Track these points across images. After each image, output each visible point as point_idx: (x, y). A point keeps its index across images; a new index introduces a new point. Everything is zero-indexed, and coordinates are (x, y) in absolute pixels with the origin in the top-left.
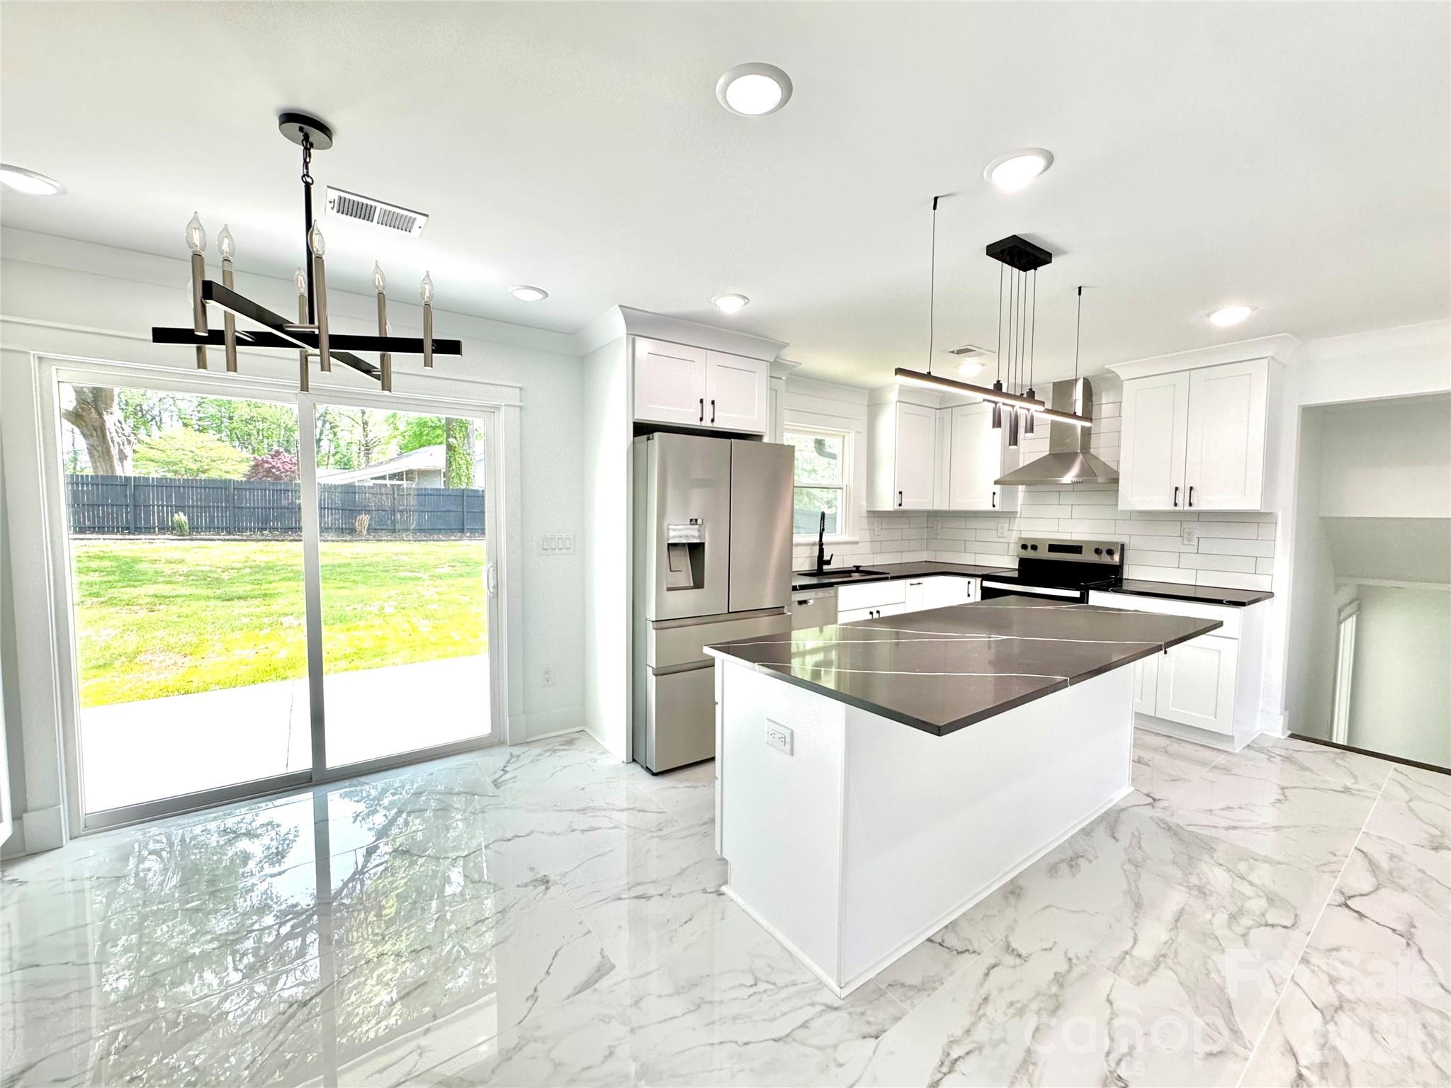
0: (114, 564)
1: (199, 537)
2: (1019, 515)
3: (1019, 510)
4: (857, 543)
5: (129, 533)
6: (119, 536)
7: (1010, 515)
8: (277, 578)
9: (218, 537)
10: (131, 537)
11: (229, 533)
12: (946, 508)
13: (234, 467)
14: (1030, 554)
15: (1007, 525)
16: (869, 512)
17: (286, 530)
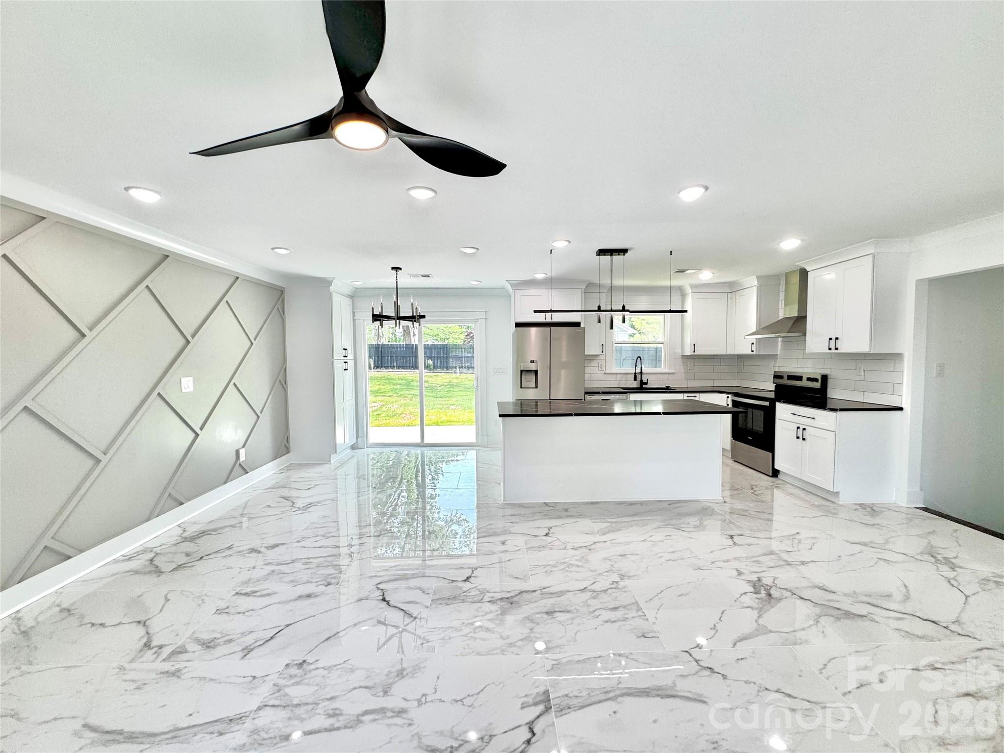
0: (406, 382)
1: (436, 371)
2: (779, 356)
3: (779, 354)
4: (673, 373)
5: (413, 369)
6: (410, 370)
7: (774, 357)
8: (457, 390)
9: (442, 371)
10: (413, 371)
11: (447, 369)
13: (459, 336)
14: (780, 381)
15: (773, 363)
16: (682, 356)
17: (468, 368)
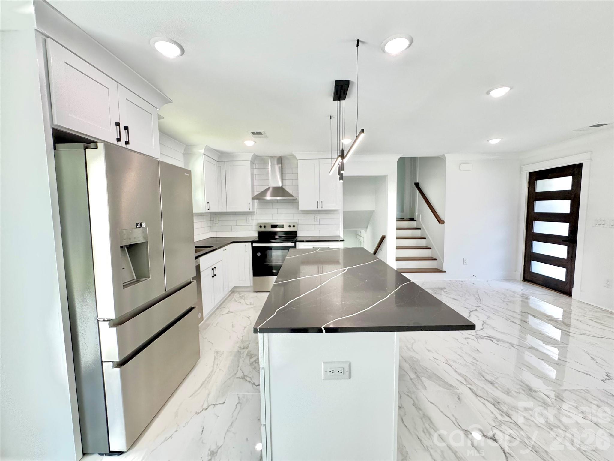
2: (256, 213)
3: (256, 211)
7: (252, 213)
12: (225, 211)
14: (263, 230)
15: (251, 218)
